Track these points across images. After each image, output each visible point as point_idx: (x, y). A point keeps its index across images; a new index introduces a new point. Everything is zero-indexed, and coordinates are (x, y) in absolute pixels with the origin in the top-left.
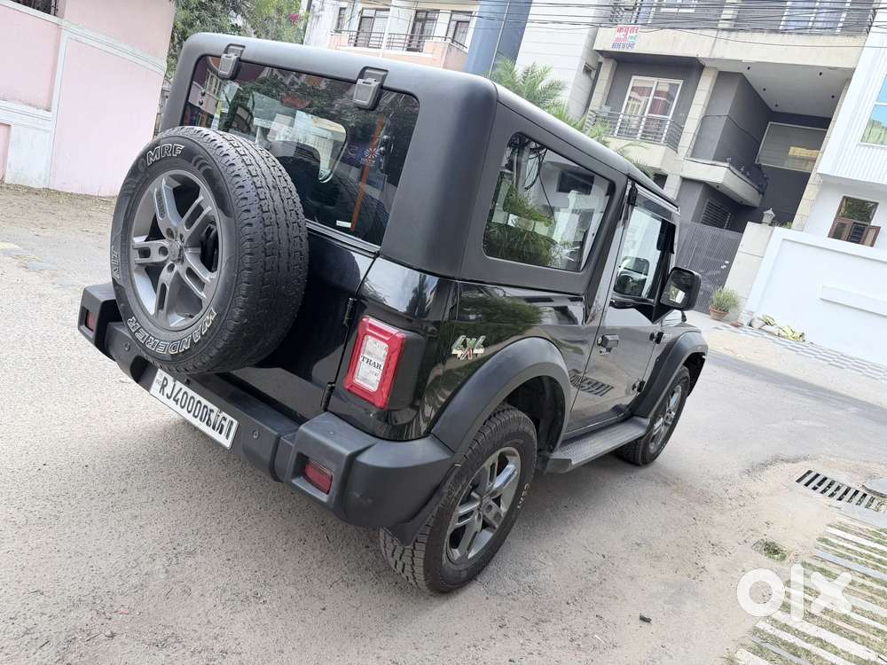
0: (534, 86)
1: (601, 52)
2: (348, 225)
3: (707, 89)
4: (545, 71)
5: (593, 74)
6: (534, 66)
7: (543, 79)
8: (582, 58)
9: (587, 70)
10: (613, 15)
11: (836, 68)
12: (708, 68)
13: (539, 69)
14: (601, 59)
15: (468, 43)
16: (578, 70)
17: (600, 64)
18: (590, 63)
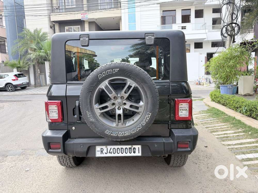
0: (39, 34)
1: (54, 22)
2: (155, 78)
3: (88, 27)
4: (41, 30)
5: (53, 28)
6: (36, 29)
7: (40, 32)
8: (48, 24)
9: (51, 27)
10: (53, 9)
11: (117, 17)
12: (86, 21)
13: (39, 29)
14: (54, 23)
15: (4, 25)
16: (49, 28)
17: (54, 25)
18: (51, 25)
